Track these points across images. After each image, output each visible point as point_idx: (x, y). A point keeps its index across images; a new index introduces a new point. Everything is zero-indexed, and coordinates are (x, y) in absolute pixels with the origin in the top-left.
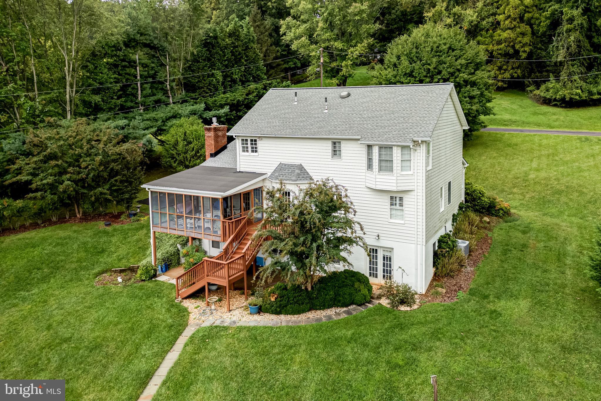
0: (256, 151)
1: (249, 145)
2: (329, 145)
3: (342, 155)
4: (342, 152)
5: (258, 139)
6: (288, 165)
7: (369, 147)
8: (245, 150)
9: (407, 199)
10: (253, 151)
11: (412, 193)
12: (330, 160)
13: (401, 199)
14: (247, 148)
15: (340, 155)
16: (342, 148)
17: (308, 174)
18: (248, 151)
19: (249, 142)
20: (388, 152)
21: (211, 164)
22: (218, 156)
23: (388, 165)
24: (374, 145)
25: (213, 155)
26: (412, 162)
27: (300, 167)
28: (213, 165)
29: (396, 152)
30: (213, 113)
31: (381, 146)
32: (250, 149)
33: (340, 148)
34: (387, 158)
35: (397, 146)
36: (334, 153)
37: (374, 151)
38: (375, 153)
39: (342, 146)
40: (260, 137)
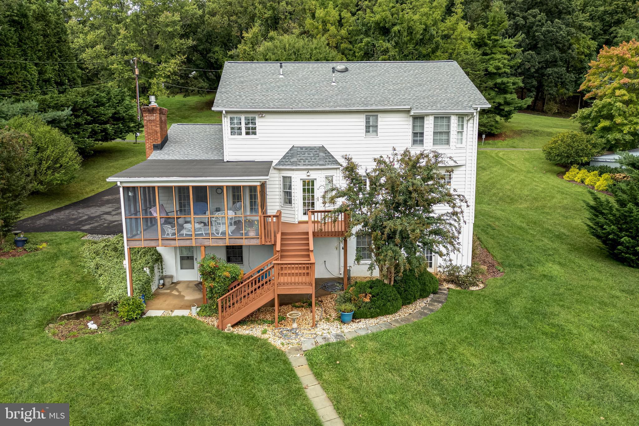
0: (255, 133)
1: (243, 126)
2: (360, 121)
3: (379, 131)
4: (379, 126)
5: (257, 117)
6: (307, 148)
7: (419, 119)
8: (235, 131)
9: (456, 176)
10: (247, 133)
11: (462, 168)
12: (363, 138)
14: (240, 129)
15: (376, 131)
16: (379, 123)
17: (333, 158)
18: (240, 134)
19: (243, 121)
20: (445, 122)
21: (166, 157)
22: (166, 149)
23: (444, 137)
24: (428, 115)
25: (159, 147)
26: (464, 134)
27: (322, 149)
28: (170, 158)
29: (454, 120)
30: (51, 114)
31: (437, 117)
32: (244, 131)
33: (377, 122)
34: (444, 129)
35: (456, 114)
36: (368, 128)
37: (426, 122)
38: (429, 124)
39: (379, 119)
40: (261, 113)
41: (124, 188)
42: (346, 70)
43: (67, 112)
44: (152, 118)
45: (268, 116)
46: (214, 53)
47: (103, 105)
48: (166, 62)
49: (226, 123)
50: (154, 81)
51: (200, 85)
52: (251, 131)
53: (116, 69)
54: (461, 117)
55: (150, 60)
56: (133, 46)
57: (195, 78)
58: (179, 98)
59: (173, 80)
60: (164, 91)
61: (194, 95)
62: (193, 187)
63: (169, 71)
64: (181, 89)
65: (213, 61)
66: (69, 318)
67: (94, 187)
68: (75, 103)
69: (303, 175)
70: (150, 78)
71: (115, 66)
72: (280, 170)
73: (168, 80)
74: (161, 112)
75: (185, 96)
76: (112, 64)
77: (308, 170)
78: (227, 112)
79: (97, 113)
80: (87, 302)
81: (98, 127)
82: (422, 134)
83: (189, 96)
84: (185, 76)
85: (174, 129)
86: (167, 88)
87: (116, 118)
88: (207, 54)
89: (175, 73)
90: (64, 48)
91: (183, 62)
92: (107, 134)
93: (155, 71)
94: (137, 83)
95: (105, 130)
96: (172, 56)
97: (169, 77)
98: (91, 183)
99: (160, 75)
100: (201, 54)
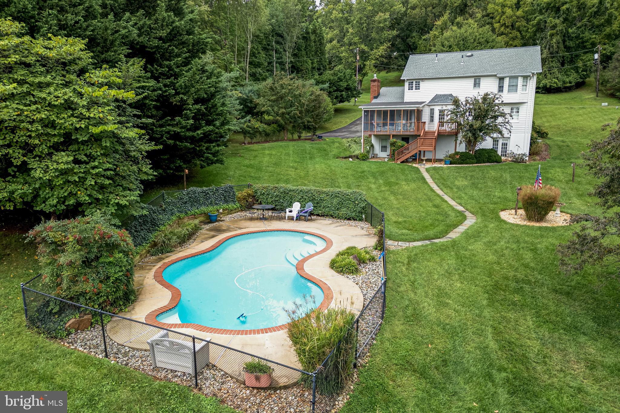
1: (414, 85)
2: (472, 81)
3: (481, 86)
4: (481, 84)
5: (421, 81)
6: (443, 95)
7: (501, 79)
8: (410, 88)
9: (522, 109)
10: (416, 89)
11: (526, 104)
12: (472, 89)
13: (518, 109)
14: (412, 87)
15: (479, 86)
18: (412, 89)
19: (414, 83)
20: (515, 80)
21: (379, 102)
22: (379, 98)
23: (514, 88)
24: (506, 77)
25: (376, 97)
26: (528, 86)
27: (451, 95)
28: (381, 102)
29: (520, 80)
30: (321, 86)
31: (511, 77)
32: (414, 88)
33: (480, 81)
34: (514, 84)
35: (522, 76)
36: (475, 85)
37: (505, 81)
38: (506, 82)
39: (481, 80)
40: (423, 79)
41: (365, 111)
42: (472, 55)
43: (327, 85)
44: (374, 84)
45: (426, 81)
46: (412, 38)
47: (341, 81)
48: (376, 48)
49: (407, 84)
50: (368, 63)
51: (399, 64)
52: (418, 88)
53: (344, 56)
54: (526, 77)
55: (366, 48)
56: (356, 39)
57: (396, 58)
58: (383, 74)
59: (381, 61)
60: (374, 69)
61: (394, 71)
62: (390, 110)
63: (378, 55)
64: (385, 67)
65: (410, 44)
66: (343, 158)
67: (337, 126)
68: (330, 80)
69: (440, 108)
70: (364, 61)
71: (344, 54)
72: (429, 106)
73: (377, 61)
74: (378, 81)
75: (387, 73)
76: (342, 53)
77: (442, 105)
78: (407, 80)
79: (339, 85)
80: (347, 154)
81: (339, 94)
82: (503, 86)
83: (390, 72)
84: (389, 57)
85: (383, 90)
86: (376, 67)
87: (348, 89)
88: (407, 38)
89: (382, 56)
90: (322, 48)
91: (389, 47)
92: (343, 98)
93: (369, 56)
94: (358, 64)
95: (342, 95)
96: (381, 43)
97: (377, 59)
98: (335, 124)
99: (372, 59)
100: (402, 39)
